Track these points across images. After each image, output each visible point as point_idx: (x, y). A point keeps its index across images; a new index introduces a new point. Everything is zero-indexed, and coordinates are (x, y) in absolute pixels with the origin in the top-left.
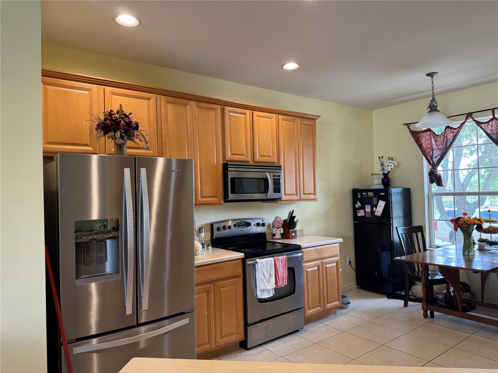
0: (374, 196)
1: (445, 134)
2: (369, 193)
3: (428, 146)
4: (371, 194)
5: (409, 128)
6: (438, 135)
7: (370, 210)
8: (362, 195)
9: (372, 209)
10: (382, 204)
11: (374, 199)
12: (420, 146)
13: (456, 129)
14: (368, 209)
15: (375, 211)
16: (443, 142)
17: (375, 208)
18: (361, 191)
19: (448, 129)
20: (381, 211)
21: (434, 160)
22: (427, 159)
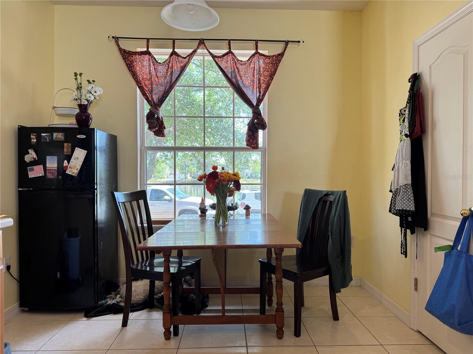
0: (66, 141)
1: (169, 62)
2: (55, 135)
3: (145, 76)
4: (58, 136)
5: (118, 46)
6: (160, 63)
7: (56, 166)
8: (39, 137)
9: (60, 163)
10: (80, 154)
11: (65, 144)
12: (134, 75)
13: (185, 58)
14: (52, 163)
15: (67, 167)
16: (167, 73)
17: (66, 161)
18: (38, 130)
19: (174, 56)
20: (79, 167)
21: (154, 97)
22: (144, 94)
